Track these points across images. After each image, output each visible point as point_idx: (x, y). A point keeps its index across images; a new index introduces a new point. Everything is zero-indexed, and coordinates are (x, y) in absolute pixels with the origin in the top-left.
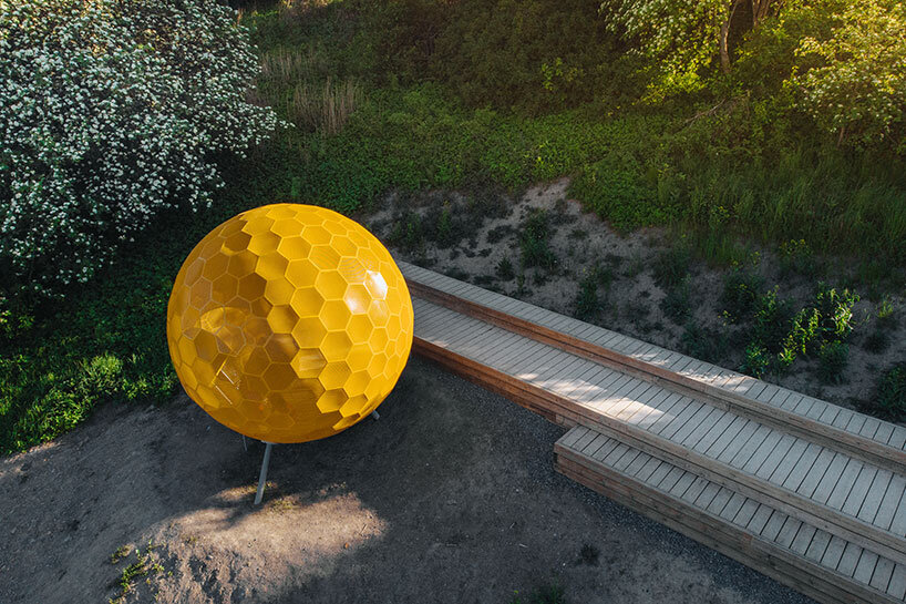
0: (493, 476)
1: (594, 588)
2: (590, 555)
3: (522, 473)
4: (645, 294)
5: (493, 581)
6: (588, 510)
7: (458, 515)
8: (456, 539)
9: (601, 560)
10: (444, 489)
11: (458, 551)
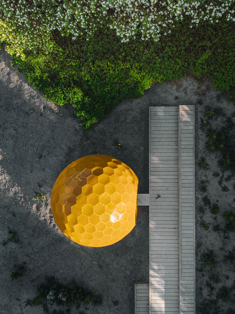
0: (122, 266)
1: (109, 307)
2: (116, 303)
3: (128, 273)
4: (227, 278)
5: (97, 282)
6: (129, 296)
7: (106, 263)
8: (101, 267)
9: (116, 307)
10: (109, 255)
11: (98, 269)
